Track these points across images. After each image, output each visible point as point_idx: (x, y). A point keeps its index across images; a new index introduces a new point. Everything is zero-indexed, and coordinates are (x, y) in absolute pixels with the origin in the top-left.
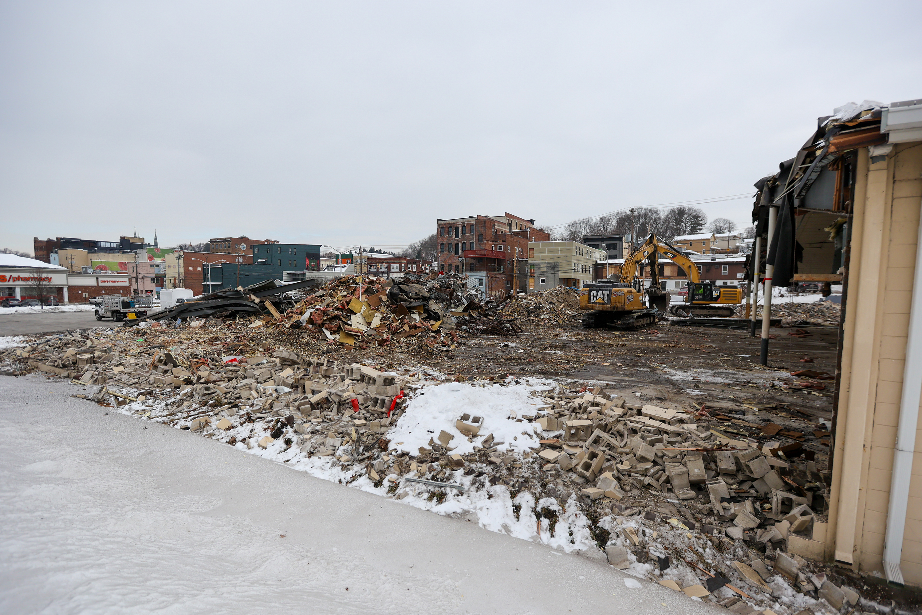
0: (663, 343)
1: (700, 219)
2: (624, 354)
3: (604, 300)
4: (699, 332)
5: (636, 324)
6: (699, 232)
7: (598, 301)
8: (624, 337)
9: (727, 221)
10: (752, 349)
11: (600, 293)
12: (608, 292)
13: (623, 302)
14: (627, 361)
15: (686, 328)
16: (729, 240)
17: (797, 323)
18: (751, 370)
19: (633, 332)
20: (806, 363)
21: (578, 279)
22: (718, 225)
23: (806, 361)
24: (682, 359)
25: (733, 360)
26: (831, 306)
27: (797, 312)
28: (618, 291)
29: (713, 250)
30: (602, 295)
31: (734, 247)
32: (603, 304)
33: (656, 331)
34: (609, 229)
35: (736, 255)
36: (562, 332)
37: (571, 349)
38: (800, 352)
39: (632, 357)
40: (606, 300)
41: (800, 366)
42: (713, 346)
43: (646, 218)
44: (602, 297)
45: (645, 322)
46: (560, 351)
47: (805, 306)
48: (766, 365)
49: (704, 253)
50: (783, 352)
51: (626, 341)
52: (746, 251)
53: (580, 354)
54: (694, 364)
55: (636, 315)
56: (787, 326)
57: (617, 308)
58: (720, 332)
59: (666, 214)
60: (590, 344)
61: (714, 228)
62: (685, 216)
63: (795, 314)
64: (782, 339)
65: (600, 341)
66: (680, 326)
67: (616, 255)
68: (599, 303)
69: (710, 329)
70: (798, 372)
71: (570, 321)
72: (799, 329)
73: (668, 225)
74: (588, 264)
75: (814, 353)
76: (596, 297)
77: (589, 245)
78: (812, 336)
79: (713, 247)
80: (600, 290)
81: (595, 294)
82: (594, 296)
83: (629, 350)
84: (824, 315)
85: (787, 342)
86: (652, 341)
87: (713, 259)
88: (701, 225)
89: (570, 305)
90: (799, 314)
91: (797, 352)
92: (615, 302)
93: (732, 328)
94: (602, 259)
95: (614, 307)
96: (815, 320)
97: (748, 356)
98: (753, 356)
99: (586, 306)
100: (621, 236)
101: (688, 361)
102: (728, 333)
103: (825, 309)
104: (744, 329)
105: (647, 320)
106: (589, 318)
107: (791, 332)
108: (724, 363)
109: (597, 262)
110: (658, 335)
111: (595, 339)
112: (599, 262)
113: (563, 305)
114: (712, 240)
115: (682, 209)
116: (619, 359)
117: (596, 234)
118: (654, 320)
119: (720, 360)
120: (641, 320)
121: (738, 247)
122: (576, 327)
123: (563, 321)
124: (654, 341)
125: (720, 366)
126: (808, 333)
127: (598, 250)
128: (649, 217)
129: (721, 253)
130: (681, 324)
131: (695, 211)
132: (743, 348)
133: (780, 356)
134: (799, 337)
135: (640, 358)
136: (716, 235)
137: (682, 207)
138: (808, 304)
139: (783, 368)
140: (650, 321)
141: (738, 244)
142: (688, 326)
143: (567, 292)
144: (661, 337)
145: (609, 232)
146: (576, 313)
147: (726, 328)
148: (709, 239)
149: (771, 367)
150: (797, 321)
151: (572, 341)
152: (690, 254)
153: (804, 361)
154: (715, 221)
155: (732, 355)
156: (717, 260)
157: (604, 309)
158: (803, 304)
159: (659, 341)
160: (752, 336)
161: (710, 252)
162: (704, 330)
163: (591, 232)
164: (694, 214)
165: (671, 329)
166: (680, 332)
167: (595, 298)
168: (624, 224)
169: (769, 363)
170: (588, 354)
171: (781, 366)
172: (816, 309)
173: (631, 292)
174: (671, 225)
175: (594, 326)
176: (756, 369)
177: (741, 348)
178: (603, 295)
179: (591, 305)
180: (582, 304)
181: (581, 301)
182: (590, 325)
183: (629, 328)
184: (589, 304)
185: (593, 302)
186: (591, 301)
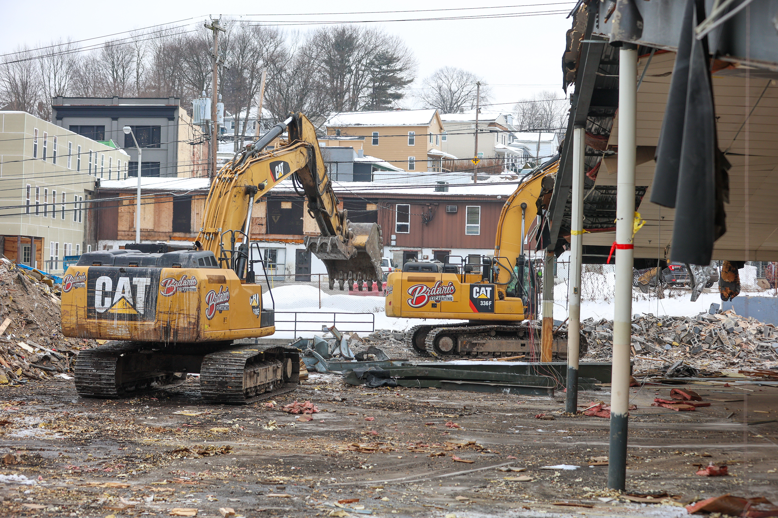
0: (336, 439)
1: (398, 65)
2: (233, 479)
3: (134, 306)
4: (426, 406)
5: (248, 384)
6: (395, 103)
7: (118, 309)
8: (216, 425)
9: (469, 75)
10: (578, 448)
11: (123, 281)
12: (146, 281)
13: (193, 312)
14: (247, 499)
15: (388, 394)
16: (476, 133)
17: (669, 372)
18: (590, 506)
19: (238, 410)
20: (713, 479)
21: (39, 239)
22: (445, 86)
23: (713, 474)
24: (404, 485)
25: (539, 482)
26: (737, 325)
27: (661, 343)
28: (177, 278)
29: (436, 159)
30: (128, 288)
31: (492, 155)
32: (132, 318)
33: (309, 404)
34: (131, 80)
35: (495, 178)
36: (16, 413)
37: (57, 467)
38: (692, 450)
39: (259, 488)
40: (140, 305)
41: (700, 489)
42: (478, 443)
43: (243, 50)
44: (128, 295)
45: (270, 377)
46: (29, 474)
47: (681, 325)
48: (624, 490)
49: (412, 167)
50: (654, 453)
51: (225, 436)
52: (520, 166)
53: (95, 483)
54: (441, 498)
55: (246, 353)
56: (647, 380)
57: (176, 332)
58: (484, 403)
59: (302, 43)
60: (114, 449)
61: (434, 96)
62: (356, 54)
63: (658, 348)
64: (643, 416)
65: (146, 440)
66: (370, 387)
67: (157, 164)
68: (121, 317)
69: (455, 394)
70: (702, 504)
71: (31, 378)
72: (677, 387)
73: (309, 76)
74: (72, 189)
75: (724, 452)
76: (112, 294)
77: (72, 128)
78: (708, 405)
79: (435, 152)
80: (123, 273)
81: (109, 288)
82: (105, 294)
83: (242, 465)
84: (722, 350)
85: (656, 425)
86: (303, 435)
87: (442, 186)
88: (401, 83)
89: (29, 323)
90: (668, 347)
91: (685, 450)
92: (170, 313)
93: (514, 390)
94: (114, 175)
95: (167, 330)
96: (706, 362)
97: (572, 467)
98: (584, 468)
99: (81, 327)
100: (172, 103)
101: (423, 490)
102: (508, 405)
103: (724, 332)
104: (543, 392)
105: (275, 371)
106: (97, 366)
107: (661, 398)
108: (519, 490)
109: (97, 183)
110: (315, 417)
111: (127, 433)
112: (105, 184)
113: (7, 322)
114: (433, 129)
115: (348, 33)
116: (220, 493)
117: (90, 94)
118: (295, 371)
119: (507, 483)
120: (260, 370)
121: (500, 156)
122: (57, 397)
123: (11, 377)
124: (310, 434)
125: (511, 500)
126: (699, 399)
127: (100, 145)
128: (254, 50)
129: (456, 169)
130: (374, 382)
131: (384, 42)
132: (555, 447)
133: (652, 465)
134: (681, 410)
135: (281, 487)
136: (443, 117)
137: (348, 25)
138: (684, 320)
139: (664, 495)
140: (285, 373)
141: (500, 146)
142: (393, 386)
143: (19, 280)
144: (327, 423)
145: (131, 89)
146: (48, 351)
147: (498, 389)
148: (424, 127)
149: (637, 495)
150: (666, 367)
151: (55, 442)
152: (377, 167)
153: (706, 472)
154: (437, 76)
155: (534, 468)
156: (452, 191)
157: (137, 336)
158: (675, 319)
159: (322, 434)
160: (569, 410)
161: (429, 164)
162: (442, 397)
163: (75, 87)
164: (380, 49)
165: (348, 397)
166: (376, 406)
167: (108, 300)
168: (176, 66)
169: (630, 483)
170: (117, 483)
171: (658, 489)
172: (705, 333)
173: (222, 280)
174: (317, 76)
175: (113, 392)
176: (602, 503)
177: (550, 447)
178: (134, 288)
179: (96, 321)
180: (69, 317)
181: (64, 311)
182: (101, 388)
183: (227, 395)
184: (88, 320)
185: (103, 311)
186: (95, 310)
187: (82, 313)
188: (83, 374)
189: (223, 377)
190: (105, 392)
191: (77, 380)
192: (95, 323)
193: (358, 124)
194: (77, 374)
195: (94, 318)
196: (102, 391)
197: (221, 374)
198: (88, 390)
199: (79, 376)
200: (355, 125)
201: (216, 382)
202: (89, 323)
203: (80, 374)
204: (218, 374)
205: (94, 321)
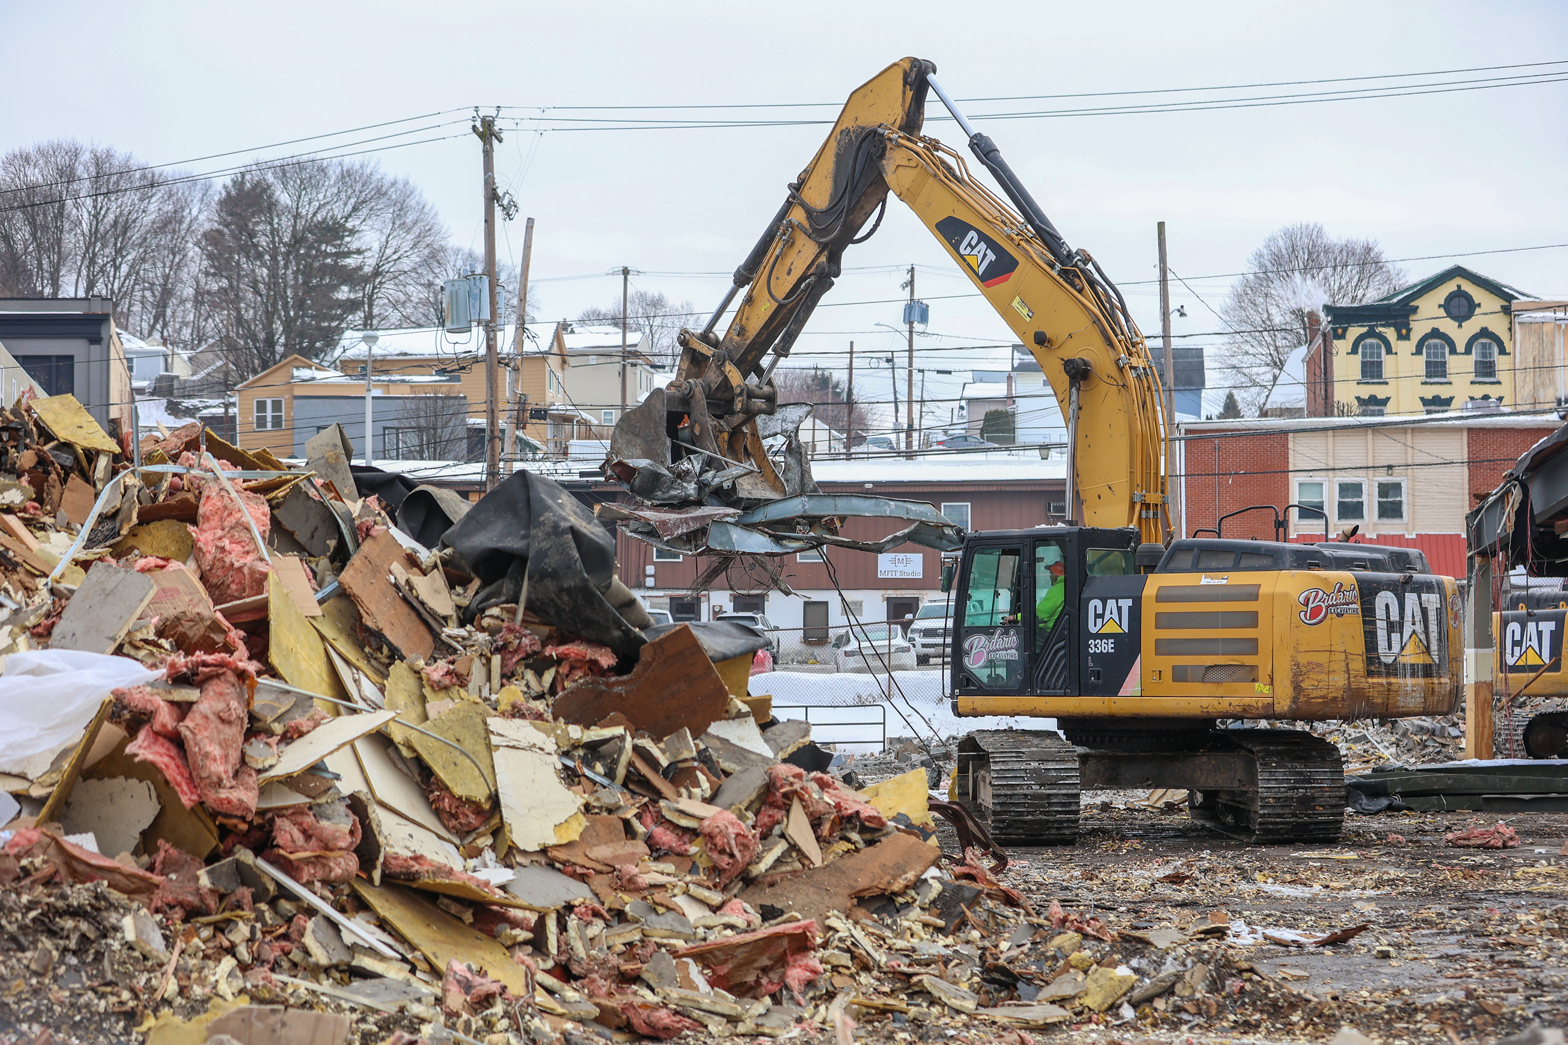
3: (1428, 649)
7: (1411, 657)
11: (1411, 601)
30: (1418, 614)
32: (1427, 671)
40: (1434, 646)
68: (1414, 671)
76: (1400, 627)
80: (1407, 585)
81: (1395, 615)
99: (1356, 694)
100: (97, 307)
157: (1432, 705)
167: (1396, 639)
178: (1425, 615)
179: (1383, 681)
180: (1323, 677)
181: (1309, 663)
182: (1048, 821)
183: (1311, 823)
184: (1370, 680)
185: (1390, 660)
186: (1379, 658)
187: (1358, 665)
188: (1011, 796)
189: (1306, 788)
190: (1054, 831)
191: (998, 808)
192: (1382, 684)
193: (406, 354)
194: (999, 796)
195: (1379, 674)
196: (1049, 829)
197: (1303, 782)
198: (1018, 828)
199: (1001, 800)
200: (397, 355)
201: (1292, 798)
202: (1373, 686)
203: (1006, 795)
204: (1296, 781)
205: (1380, 680)
